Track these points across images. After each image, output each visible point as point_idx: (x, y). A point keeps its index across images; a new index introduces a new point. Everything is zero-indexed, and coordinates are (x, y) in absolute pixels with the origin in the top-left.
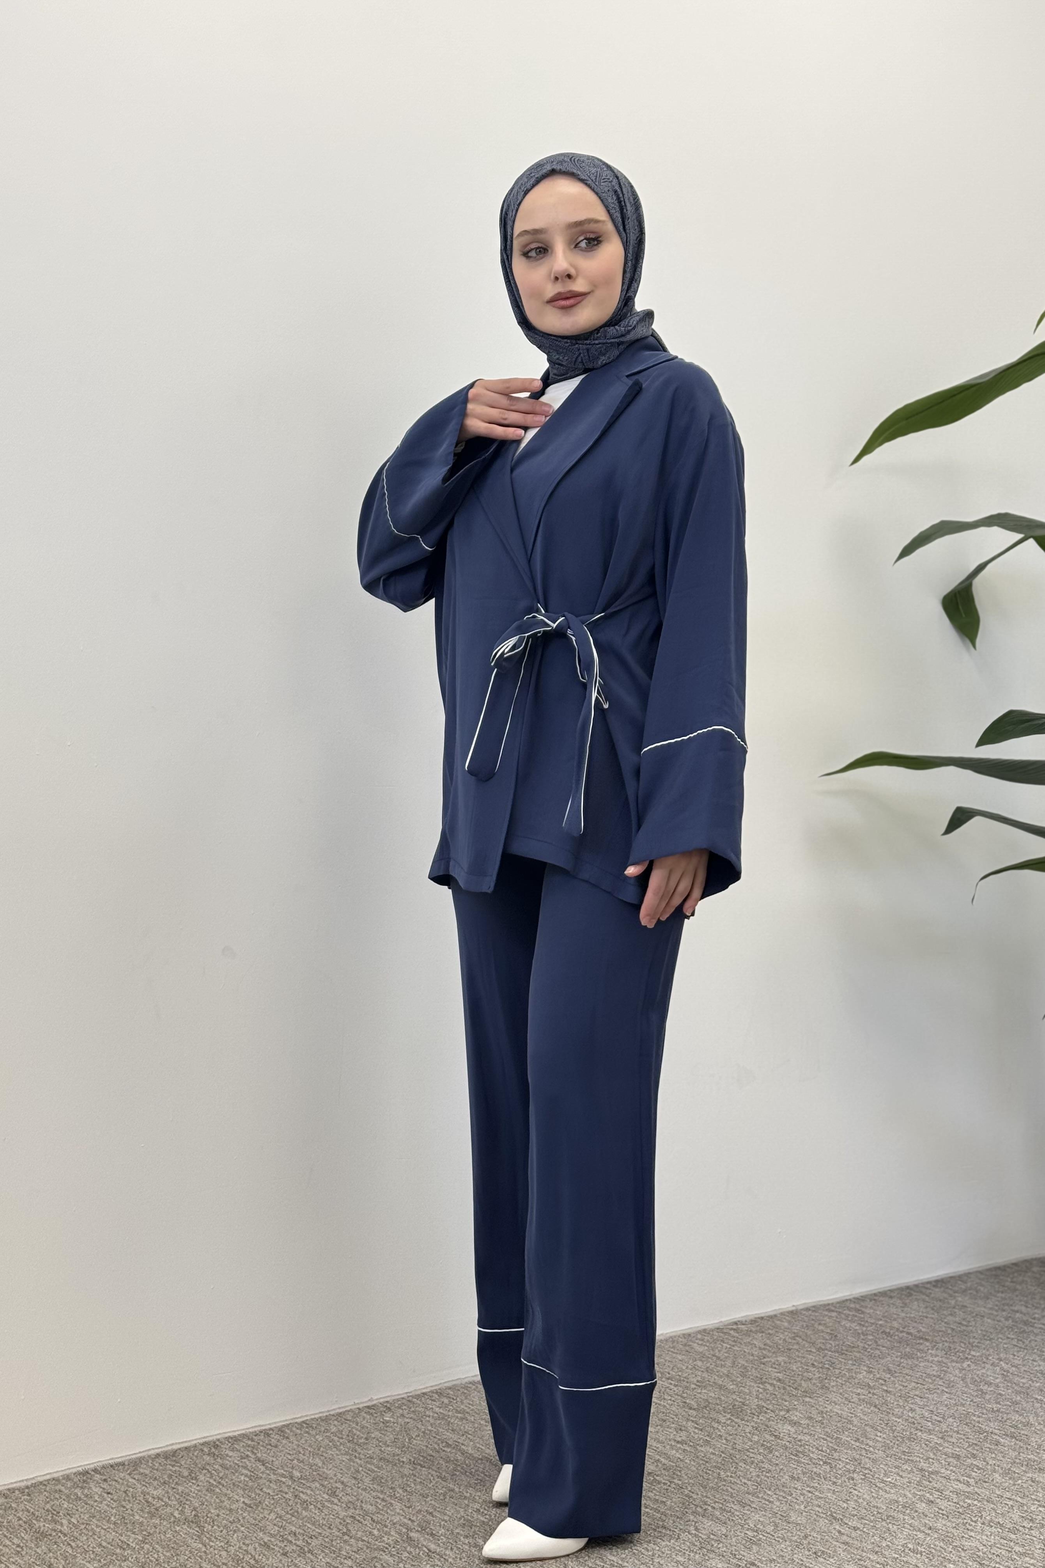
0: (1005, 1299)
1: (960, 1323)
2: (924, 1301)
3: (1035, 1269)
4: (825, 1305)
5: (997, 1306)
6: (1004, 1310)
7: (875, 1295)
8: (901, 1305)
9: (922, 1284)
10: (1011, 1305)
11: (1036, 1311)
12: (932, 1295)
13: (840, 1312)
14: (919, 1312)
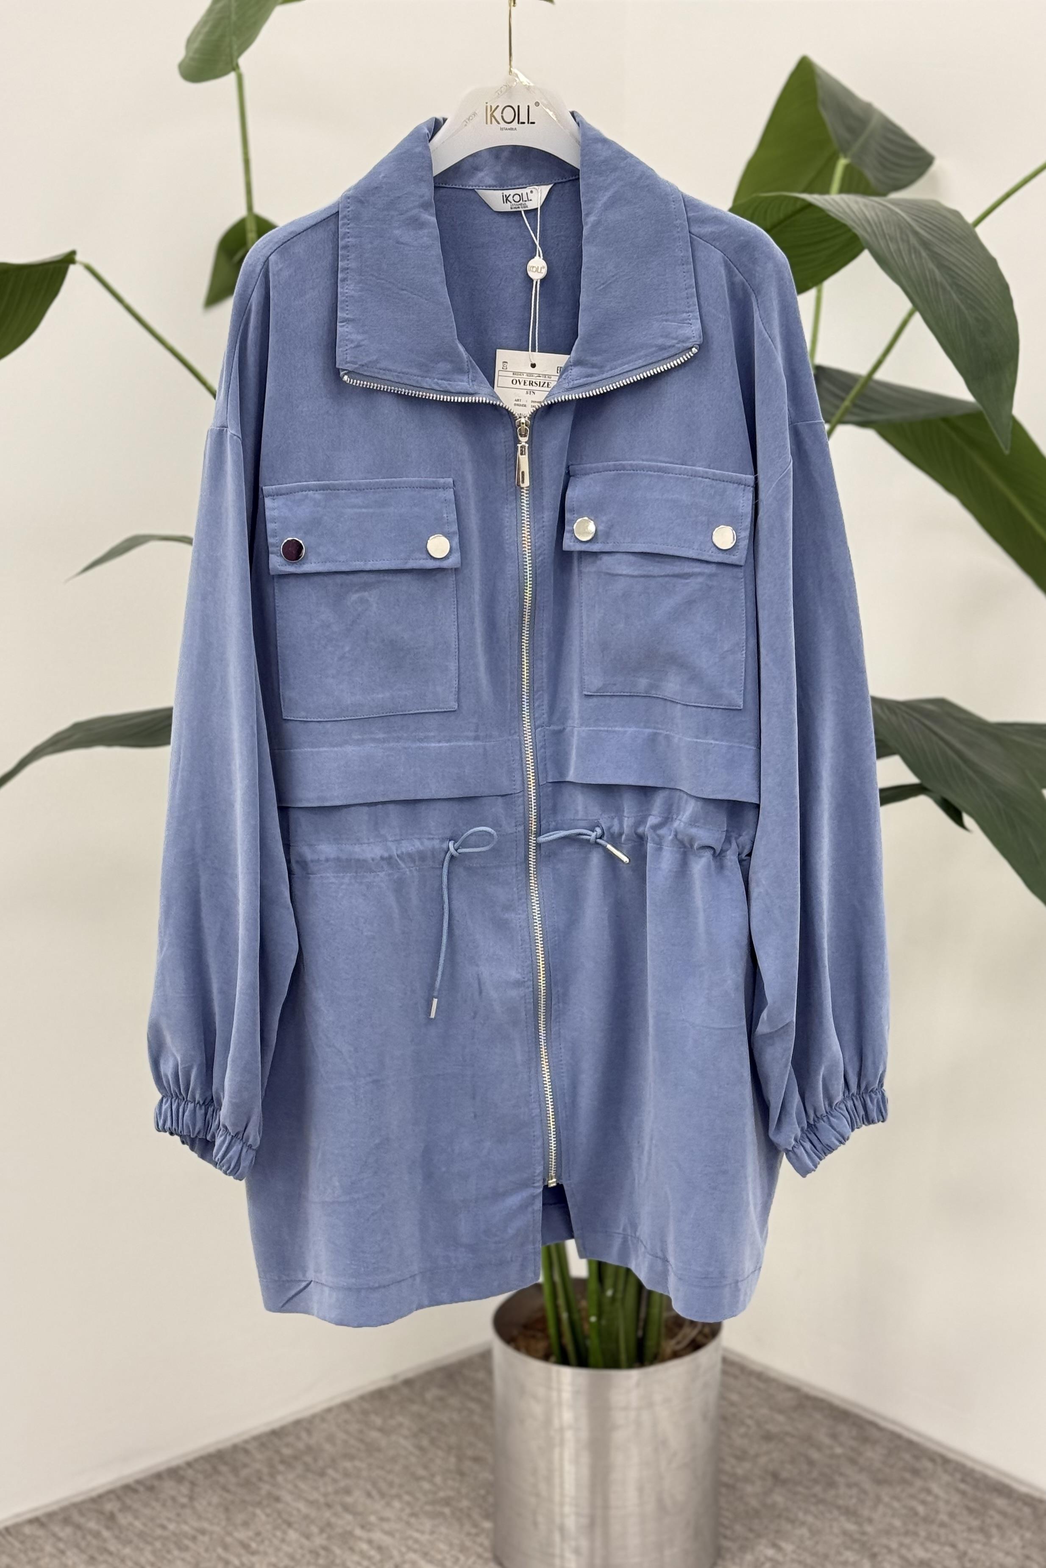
0: (346, 1474)
1: (245, 1546)
2: (225, 1489)
3: (432, 1394)
4: (64, 1509)
5: (325, 1495)
6: (329, 1506)
7: (159, 1476)
8: (184, 1500)
9: (246, 1442)
10: (347, 1491)
11: (379, 1506)
12: (244, 1473)
13: (78, 1527)
14: (200, 1518)
